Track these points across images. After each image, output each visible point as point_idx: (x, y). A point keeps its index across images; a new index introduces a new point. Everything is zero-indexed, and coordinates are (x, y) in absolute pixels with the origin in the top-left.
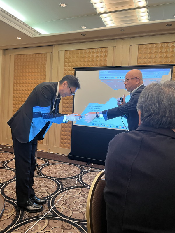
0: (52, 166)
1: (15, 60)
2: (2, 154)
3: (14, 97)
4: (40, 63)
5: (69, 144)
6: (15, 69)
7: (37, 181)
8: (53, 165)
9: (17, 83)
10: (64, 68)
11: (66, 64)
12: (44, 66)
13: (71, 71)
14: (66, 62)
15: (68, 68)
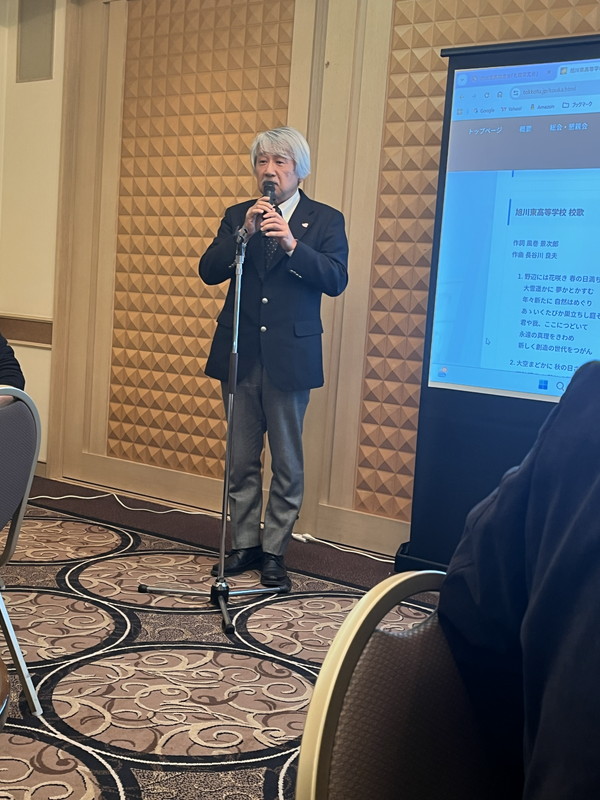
0: (306, 602)
1: (130, 29)
2: (60, 526)
3: (121, 231)
4: (257, 37)
5: (402, 494)
6: (128, 78)
7: (219, 671)
8: (310, 600)
9: (140, 154)
10: (391, 56)
11: (401, 31)
12: (280, 53)
13: (427, 71)
14: (404, 21)
15: (412, 53)
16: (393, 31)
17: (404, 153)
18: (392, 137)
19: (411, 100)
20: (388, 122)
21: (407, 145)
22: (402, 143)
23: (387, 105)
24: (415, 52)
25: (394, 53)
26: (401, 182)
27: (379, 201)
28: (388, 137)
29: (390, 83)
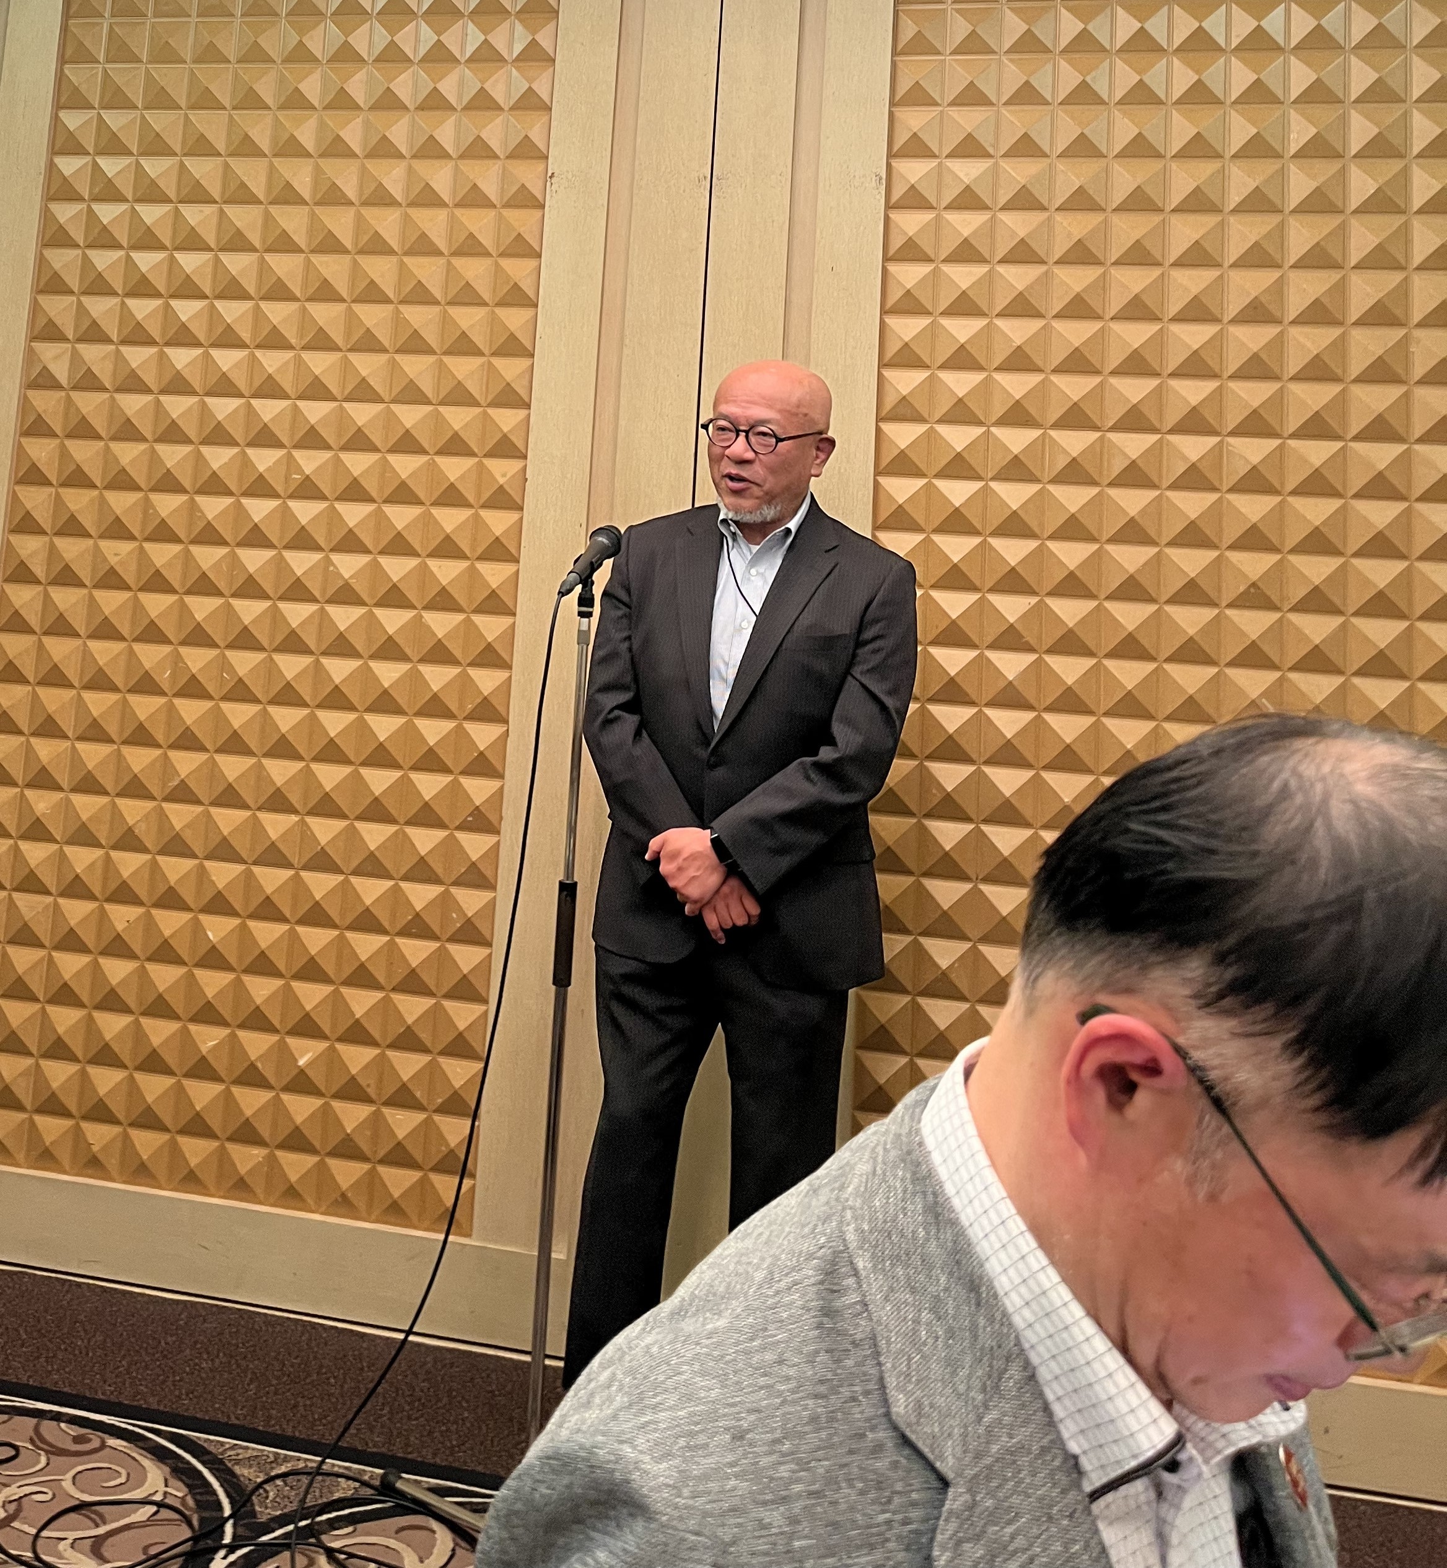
10: (51, 166)
11: (72, 120)
13: (127, 201)
14: (78, 102)
15: (95, 164)
16: (56, 118)
17: (75, 353)
18: (51, 323)
19: (92, 253)
20: (41, 292)
21: (80, 340)
22: (71, 337)
23: (41, 262)
24: (102, 162)
25: (59, 161)
26: (66, 415)
27: (20, 452)
28: (41, 322)
29: (47, 216)
